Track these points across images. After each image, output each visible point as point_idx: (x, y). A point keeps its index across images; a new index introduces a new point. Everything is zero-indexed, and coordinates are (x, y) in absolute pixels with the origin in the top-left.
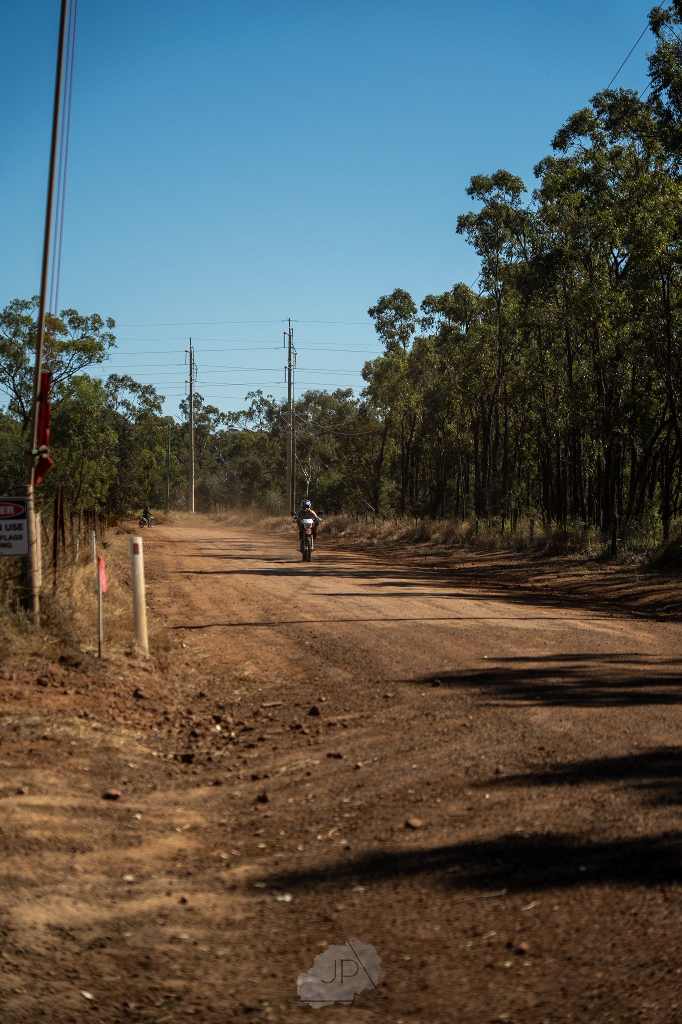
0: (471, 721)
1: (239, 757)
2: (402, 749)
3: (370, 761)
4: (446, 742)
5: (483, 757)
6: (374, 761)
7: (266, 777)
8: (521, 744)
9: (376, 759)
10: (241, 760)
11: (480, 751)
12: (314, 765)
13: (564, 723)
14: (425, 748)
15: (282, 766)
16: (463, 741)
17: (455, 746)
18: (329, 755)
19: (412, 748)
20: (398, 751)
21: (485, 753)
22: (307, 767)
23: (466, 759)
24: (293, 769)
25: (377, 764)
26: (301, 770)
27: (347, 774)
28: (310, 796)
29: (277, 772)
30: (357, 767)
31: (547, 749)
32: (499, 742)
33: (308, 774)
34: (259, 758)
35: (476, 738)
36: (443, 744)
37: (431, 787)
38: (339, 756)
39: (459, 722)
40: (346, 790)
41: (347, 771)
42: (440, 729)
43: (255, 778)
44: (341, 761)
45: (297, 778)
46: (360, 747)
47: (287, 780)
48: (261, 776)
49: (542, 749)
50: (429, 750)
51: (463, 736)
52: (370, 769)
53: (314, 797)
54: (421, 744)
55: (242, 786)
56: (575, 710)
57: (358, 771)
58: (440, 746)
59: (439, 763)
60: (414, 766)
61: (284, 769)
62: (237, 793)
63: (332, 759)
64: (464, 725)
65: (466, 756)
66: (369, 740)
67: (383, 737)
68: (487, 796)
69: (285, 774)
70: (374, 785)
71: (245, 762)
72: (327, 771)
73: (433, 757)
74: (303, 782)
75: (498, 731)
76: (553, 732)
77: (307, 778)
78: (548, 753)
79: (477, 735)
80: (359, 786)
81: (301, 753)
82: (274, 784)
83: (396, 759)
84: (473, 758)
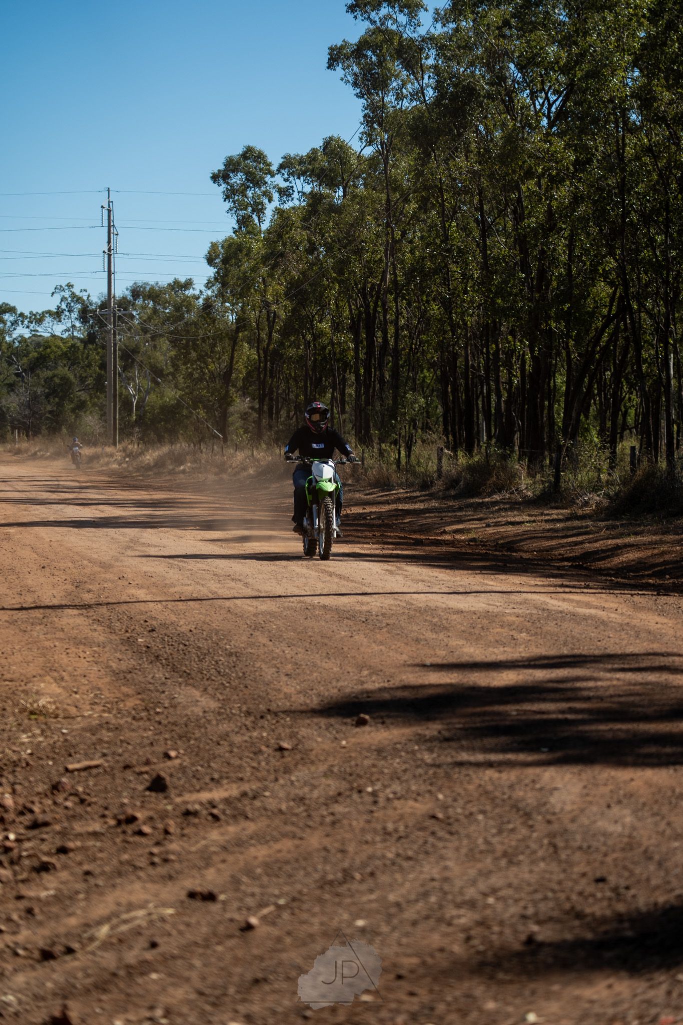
0: (445, 807)
1: (19, 898)
2: (330, 877)
3: (271, 908)
4: (409, 858)
5: (491, 900)
6: (279, 907)
7: (70, 951)
8: (554, 867)
9: (282, 902)
10: (22, 905)
11: (482, 886)
12: (163, 919)
13: (616, 810)
14: (372, 874)
15: (100, 923)
16: (442, 858)
17: (430, 869)
18: (192, 895)
19: (347, 876)
20: (324, 884)
21: (494, 891)
22: (151, 922)
23: (458, 906)
24: (124, 928)
25: (286, 915)
26: (137, 932)
27: (231, 943)
28: (159, 1012)
29: (92, 939)
30: (249, 927)
31: (612, 879)
32: (510, 858)
33: (154, 945)
34: (58, 898)
35: (464, 851)
36: (405, 864)
37: (405, 985)
38: (210, 897)
39: (421, 807)
40: (232, 990)
41: (230, 936)
42: (390, 826)
43: (47, 956)
44: (215, 907)
45: (131, 957)
46: (249, 872)
47: (109, 960)
48: (58, 949)
49: (601, 880)
50: (384, 878)
51: (440, 844)
52: (275, 932)
53: (168, 1013)
54: (364, 865)
55: (20, 979)
56: (623, 775)
57: (250, 934)
58: (401, 869)
59: (410, 914)
60: (360, 923)
61: (104, 931)
62: (10, 998)
63: (198, 904)
64: (434, 817)
65: (459, 899)
66: (260, 853)
67: (287, 844)
68: (532, 1017)
69: (106, 945)
70: (288, 979)
71: (30, 911)
72: (189, 937)
73: (392, 897)
74: (144, 967)
75: (500, 832)
76: (605, 834)
77: (149, 955)
78: (615, 890)
79: (465, 842)
80: (256, 981)
81: (137, 886)
82: (84, 970)
83: (320, 900)
84: (472, 904)
